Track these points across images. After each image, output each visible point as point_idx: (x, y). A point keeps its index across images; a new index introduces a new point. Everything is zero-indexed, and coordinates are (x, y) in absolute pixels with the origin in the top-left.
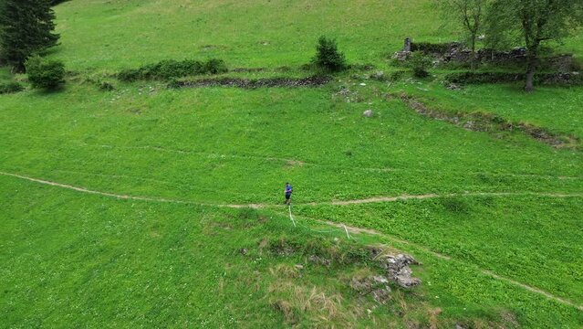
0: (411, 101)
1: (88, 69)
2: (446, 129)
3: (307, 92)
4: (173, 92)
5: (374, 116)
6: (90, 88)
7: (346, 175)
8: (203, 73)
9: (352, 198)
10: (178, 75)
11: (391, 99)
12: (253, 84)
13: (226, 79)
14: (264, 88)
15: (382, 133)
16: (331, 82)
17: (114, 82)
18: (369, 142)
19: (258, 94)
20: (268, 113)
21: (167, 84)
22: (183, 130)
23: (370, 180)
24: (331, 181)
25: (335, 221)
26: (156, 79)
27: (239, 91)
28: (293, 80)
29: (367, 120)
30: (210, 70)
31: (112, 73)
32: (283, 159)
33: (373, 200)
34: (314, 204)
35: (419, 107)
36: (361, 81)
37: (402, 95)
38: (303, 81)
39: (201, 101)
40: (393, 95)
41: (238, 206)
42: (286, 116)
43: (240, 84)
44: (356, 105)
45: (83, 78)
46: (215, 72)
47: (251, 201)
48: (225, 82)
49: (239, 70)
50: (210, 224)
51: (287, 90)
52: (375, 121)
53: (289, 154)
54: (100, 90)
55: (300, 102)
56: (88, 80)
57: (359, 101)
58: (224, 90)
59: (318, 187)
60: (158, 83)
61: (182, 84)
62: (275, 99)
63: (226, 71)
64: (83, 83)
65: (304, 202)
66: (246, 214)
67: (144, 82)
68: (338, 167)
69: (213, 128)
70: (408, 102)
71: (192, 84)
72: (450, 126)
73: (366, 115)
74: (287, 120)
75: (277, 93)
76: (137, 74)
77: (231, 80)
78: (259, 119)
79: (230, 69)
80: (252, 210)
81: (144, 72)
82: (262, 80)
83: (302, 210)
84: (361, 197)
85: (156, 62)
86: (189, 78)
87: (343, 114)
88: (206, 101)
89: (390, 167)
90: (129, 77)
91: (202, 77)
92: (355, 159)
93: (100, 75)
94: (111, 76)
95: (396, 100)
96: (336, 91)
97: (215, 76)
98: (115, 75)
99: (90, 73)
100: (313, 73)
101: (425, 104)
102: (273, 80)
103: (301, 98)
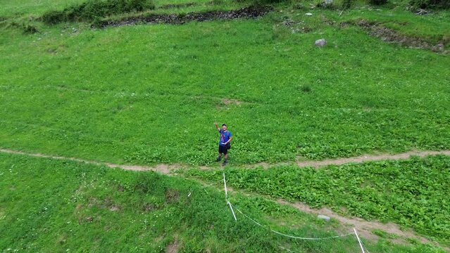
0: (373, 27)
1: (16, 14)
2: (430, 59)
3: (243, 24)
4: (95, 32)
5: (328, 46)
6: (14, 32)
7: (309, 118)
8: (128, 10)
9: (329, 155)
10: (102, 14)
11: (347, 27)
12: (181, 18)
13: (153, 15)
14: (193, 23)
15: (344, 64)
16: (271, 13)
17: (38, 25)
18: (330, 75)
19: (186, 29)
20: (197, 46)
21: (90, 25)
22: (95, 67)
23: (351, 127)
24: (288, 126)
25: (311, 202)
26: (80, 20)
27: (165, 26)
28: (225, 12)
29: (321, 51)
30: (135, 7)
31: (37, 16)
32: (214, 98)
33: (366, 158)
34: (265, 166)
35: (385, 34)
36: (306, 10)
37: (361, 22)
38: (238, 13)
39: (123, 37)
40: (349, 23)
41: (137, 169)
42: (219, 49)
43: (167, 19)
44: (304, 35)
45: (9, 22)
46: (141, 9)
47: (160, 159)
48: (151, 19)
49: (167, 7)
50: (87, 199)
51: (219, 23)
52: (331, 51)
53: (222, 91)
54: (23, 34)
55: (235, 34)
56: (14, 24)
57: (307, 30)
58: (150, 26)
59: (267, 136)
60: (81, 25)
61: (106, 23)
62: (205, 32)
63: (153, 8)
64: (8, 27)
65: (248, 162)
66: (147, 185)
67: (68, 23)
68: (294, 106)
69: (129, 63)
70: (370, 30)
71: (116, 23)
72: (433, 55)
73: (319, 44)
74: (219, 53)
75: (208, 26)
76: (62, 15)
77: (157, 16)
78: (185, 53)
79: (157, 6)
80: (157, 178)
81: (67, 13)
82: (192, 14)
83: (247, 180)
84: (343, 153)
85: (81, 3)
86: (113, 17)
87: (289, 44)
88: (127, 37)
89: (371, 106)
90: (53, 19)
91: (127, 15)
92: (317, 96)
93: (25, 19)
94: (37, 20)
95: (353, 27)
96: (276, 22)
97: (141, 14)
98: (40, 18)
99: (16, 18)
100: (250, 4)
101: (395, 30)
102: (204, 14)
103: (236, 30)
